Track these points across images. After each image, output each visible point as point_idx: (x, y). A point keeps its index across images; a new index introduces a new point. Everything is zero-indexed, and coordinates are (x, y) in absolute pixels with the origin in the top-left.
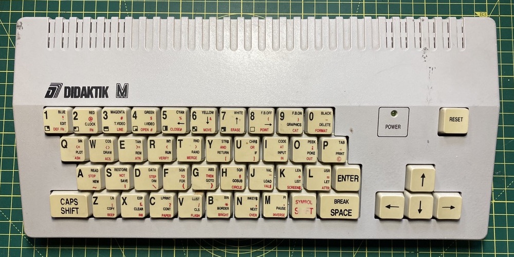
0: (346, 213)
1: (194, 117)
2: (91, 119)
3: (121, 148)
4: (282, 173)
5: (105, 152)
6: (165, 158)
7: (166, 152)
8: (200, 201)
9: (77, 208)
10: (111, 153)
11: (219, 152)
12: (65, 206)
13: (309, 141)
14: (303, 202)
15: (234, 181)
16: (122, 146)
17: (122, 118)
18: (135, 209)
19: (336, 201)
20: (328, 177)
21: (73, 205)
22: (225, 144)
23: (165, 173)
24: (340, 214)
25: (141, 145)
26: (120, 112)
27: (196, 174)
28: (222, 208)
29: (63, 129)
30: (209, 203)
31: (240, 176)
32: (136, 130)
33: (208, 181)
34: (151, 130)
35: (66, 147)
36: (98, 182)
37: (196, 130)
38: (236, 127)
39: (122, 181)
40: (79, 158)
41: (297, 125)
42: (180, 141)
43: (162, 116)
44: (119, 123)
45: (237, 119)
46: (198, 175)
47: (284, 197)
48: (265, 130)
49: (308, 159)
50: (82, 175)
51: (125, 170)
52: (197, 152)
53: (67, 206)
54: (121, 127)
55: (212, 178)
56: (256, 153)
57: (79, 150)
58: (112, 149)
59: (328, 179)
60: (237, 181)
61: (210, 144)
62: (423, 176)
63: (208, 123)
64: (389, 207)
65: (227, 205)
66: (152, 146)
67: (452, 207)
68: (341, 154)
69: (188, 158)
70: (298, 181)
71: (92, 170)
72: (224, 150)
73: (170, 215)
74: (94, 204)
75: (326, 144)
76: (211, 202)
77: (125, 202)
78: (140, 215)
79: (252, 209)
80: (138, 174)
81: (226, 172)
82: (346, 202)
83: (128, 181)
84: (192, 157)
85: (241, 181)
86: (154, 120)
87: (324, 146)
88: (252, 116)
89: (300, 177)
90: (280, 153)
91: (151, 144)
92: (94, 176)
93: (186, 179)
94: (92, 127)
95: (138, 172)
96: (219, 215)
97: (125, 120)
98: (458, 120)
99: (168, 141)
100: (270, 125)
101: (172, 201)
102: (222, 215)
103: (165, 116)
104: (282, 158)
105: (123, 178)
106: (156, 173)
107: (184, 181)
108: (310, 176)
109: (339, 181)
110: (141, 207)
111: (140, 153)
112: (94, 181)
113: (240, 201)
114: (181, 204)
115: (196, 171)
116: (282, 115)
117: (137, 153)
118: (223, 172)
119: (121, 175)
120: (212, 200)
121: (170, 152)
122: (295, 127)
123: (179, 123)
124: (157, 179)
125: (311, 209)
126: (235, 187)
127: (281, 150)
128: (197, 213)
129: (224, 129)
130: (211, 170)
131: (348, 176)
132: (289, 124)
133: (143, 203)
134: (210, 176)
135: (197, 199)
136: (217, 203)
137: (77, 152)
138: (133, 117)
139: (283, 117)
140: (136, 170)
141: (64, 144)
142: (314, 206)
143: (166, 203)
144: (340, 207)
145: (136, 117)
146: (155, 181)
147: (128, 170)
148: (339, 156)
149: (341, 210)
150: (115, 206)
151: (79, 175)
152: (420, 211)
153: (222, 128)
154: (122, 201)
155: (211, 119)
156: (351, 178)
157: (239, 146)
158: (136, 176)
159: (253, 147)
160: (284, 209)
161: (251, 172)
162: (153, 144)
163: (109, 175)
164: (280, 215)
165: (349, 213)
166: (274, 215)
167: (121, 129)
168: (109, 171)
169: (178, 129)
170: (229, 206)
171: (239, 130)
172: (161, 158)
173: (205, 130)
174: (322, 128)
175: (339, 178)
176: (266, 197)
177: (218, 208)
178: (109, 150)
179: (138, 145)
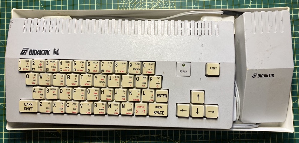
0: (161, 113)
1: (89, 65)
2: (40, 65)
3: (54, 79)
4: (130, 93)
5: (47, 81)
6: (74, 84)
7: (75, 81)
8: (91, 106)
9: (32, 108)
10: (49, 81)
11: (100, 82)
12: (26, 107)
13: (143, 77)
14: (140, 107)
15: (107, 96)
16: (55, 78)
17: (55, 65)
18: (60, 109)
19: (157, 107)
20: (152, 95)
21: (30, 106)
22: (103, 78)
23: (74, 91)
24: (158, 113)
25: (63, 77)
26: (54, 62)
27: (89, 92)
28: (101, 109)
29: (27, 69)
30: (95, 107)
31: (110, 94)
32: (61, 70)
33: (94, 96)
34: (68, 70)
35: (28, 78)
36: (42, 95)
37: (89, 71)
38: (109, 70)
39: (54, 95)
40: (34, 83)
41: (138, 69)
42: (82, 76)
43: (74, 64)
44: (53, 67)
45: (109, 66)
46: (90, 93)
47: (131, 104)
48: (123, 71)
49: (143, 86)
50: (35, 91)
51: (56, 89)
52: (90, 82)
53: (27, 107)
54: (54, 68)
55: (97, 95)
56: (118, 82)
57: (34, 79)
58: (49, 79)
59: (152, 96)
60: (109, 96)
61: (96, 78)
62: (198, 96)
63: (95, 67)
64: (182, 110)
65: (103, 108)
66: (69, 78)
67: (213, 112)
68: (158, 84)
69: (85, 84)
70: (138, 97)
71: (40, 89)
72: (103, 81)
73: (76, 112)
74: (40, 105)
75: (151, 79)
76: (96, 106)
77: (54, 105)
78: (62, 112)
79: (116, 110)
80: (61, 92)
81: (103, 92)
82: (161, 107)
83: (57, 95)
84: (87, 84)
85: (111, 96)
86: (70, 66)
87: (151, 80)
88: (116, 65)
89: (139, 95)
90: (129, 83)
91: (68, 77)
92: (41, 92)
93: (84, 94)
94: (41, 68)
95: (61, 90)
96: (100, 113)
97: (56, 65)
98: (214, 69)
99: (76, 76)
100: (125, 69)
101: (77, 105)
102: (101, 113)
103: (75, 64)
104: (131, 85)
105: (54, 94)
106: (70, 91)
107: (83, 96)
108: (144, 94)
109: (157, 97)
110: (62, 108)
111: (63, 81)
112: (41, 95)
113: (110, 106)
114: (81, 107)
115: (89, 91)
116: (131, 64)
117: (61, 81)
118: (102, 92)
119: (53, 92)
120: (96, 105)
121: (77, 81)
122: (137, 70)
123: (81, 68)
124: (70, 94)
125: (144, 110)
126: (108, 99)
127: (130, 81)
128: (89, 111)
129: (103, 70)
130: (96, 90)
131: (162, 95)
132: (134, 69)
133: (63, 106)
134: (95, 93)
135: (89, 105)
136: (99, 107)
137: (33, 80)
138: (60, 64)
139: (131, 65)
140: (60, 89)
141: (28, 76)
142: (146, 109)
143: (74, 106)
144: (158, 110)
145: (61, 64)
146: (69, 95)
147: (57, 89)
148: (157, 85)
149: (159, 112)
150: (50, 107)
151: (34, 91)
152: (197, 113)
153: (102, 70)
154: (53, 105)
155: (97, 66)
156: (163, 96)
157: (110, 79)
158: (60, 93)
159: (117, 80)
160: (131, 110)
161: (116, 92)
162: (69, 77)
163: (48, 91)
164: (129, 113)
165: (163, 113)
166: (126, 113)
167: (54, 70)
168: (48, 90)
169: (81, 70)
170: (104, 108)
171: (110, 71)
172: (72, 84)
173: (94, 71)
174: (149, 71)
175: (157, 96)
176: (123, 104)
177: (99, 110)
178: (48, 80)
179: (62, 77)
